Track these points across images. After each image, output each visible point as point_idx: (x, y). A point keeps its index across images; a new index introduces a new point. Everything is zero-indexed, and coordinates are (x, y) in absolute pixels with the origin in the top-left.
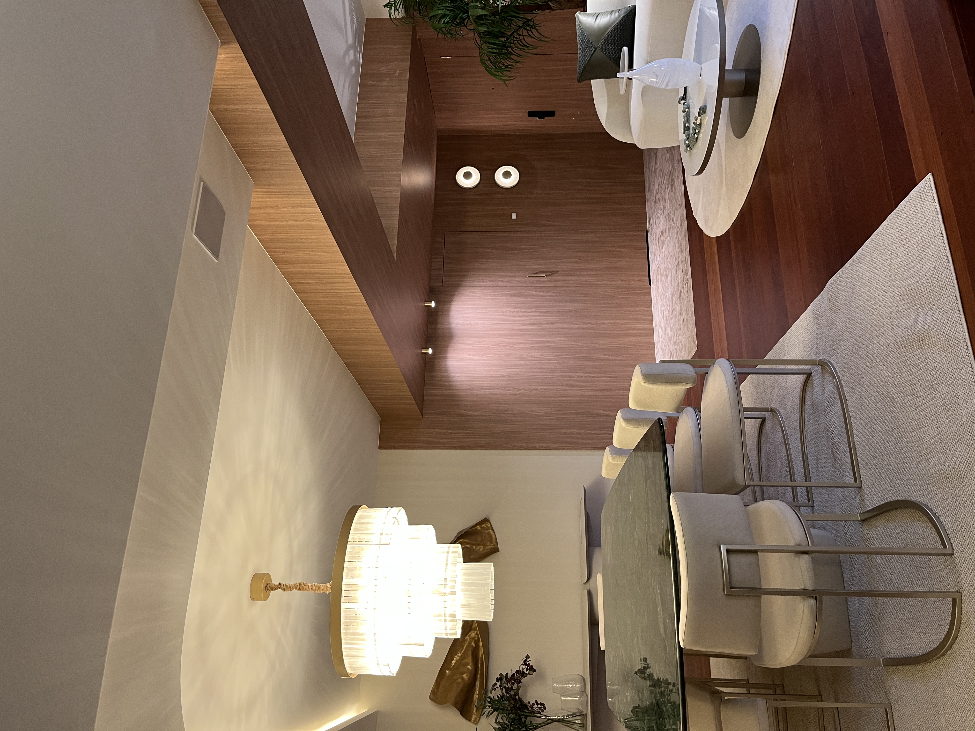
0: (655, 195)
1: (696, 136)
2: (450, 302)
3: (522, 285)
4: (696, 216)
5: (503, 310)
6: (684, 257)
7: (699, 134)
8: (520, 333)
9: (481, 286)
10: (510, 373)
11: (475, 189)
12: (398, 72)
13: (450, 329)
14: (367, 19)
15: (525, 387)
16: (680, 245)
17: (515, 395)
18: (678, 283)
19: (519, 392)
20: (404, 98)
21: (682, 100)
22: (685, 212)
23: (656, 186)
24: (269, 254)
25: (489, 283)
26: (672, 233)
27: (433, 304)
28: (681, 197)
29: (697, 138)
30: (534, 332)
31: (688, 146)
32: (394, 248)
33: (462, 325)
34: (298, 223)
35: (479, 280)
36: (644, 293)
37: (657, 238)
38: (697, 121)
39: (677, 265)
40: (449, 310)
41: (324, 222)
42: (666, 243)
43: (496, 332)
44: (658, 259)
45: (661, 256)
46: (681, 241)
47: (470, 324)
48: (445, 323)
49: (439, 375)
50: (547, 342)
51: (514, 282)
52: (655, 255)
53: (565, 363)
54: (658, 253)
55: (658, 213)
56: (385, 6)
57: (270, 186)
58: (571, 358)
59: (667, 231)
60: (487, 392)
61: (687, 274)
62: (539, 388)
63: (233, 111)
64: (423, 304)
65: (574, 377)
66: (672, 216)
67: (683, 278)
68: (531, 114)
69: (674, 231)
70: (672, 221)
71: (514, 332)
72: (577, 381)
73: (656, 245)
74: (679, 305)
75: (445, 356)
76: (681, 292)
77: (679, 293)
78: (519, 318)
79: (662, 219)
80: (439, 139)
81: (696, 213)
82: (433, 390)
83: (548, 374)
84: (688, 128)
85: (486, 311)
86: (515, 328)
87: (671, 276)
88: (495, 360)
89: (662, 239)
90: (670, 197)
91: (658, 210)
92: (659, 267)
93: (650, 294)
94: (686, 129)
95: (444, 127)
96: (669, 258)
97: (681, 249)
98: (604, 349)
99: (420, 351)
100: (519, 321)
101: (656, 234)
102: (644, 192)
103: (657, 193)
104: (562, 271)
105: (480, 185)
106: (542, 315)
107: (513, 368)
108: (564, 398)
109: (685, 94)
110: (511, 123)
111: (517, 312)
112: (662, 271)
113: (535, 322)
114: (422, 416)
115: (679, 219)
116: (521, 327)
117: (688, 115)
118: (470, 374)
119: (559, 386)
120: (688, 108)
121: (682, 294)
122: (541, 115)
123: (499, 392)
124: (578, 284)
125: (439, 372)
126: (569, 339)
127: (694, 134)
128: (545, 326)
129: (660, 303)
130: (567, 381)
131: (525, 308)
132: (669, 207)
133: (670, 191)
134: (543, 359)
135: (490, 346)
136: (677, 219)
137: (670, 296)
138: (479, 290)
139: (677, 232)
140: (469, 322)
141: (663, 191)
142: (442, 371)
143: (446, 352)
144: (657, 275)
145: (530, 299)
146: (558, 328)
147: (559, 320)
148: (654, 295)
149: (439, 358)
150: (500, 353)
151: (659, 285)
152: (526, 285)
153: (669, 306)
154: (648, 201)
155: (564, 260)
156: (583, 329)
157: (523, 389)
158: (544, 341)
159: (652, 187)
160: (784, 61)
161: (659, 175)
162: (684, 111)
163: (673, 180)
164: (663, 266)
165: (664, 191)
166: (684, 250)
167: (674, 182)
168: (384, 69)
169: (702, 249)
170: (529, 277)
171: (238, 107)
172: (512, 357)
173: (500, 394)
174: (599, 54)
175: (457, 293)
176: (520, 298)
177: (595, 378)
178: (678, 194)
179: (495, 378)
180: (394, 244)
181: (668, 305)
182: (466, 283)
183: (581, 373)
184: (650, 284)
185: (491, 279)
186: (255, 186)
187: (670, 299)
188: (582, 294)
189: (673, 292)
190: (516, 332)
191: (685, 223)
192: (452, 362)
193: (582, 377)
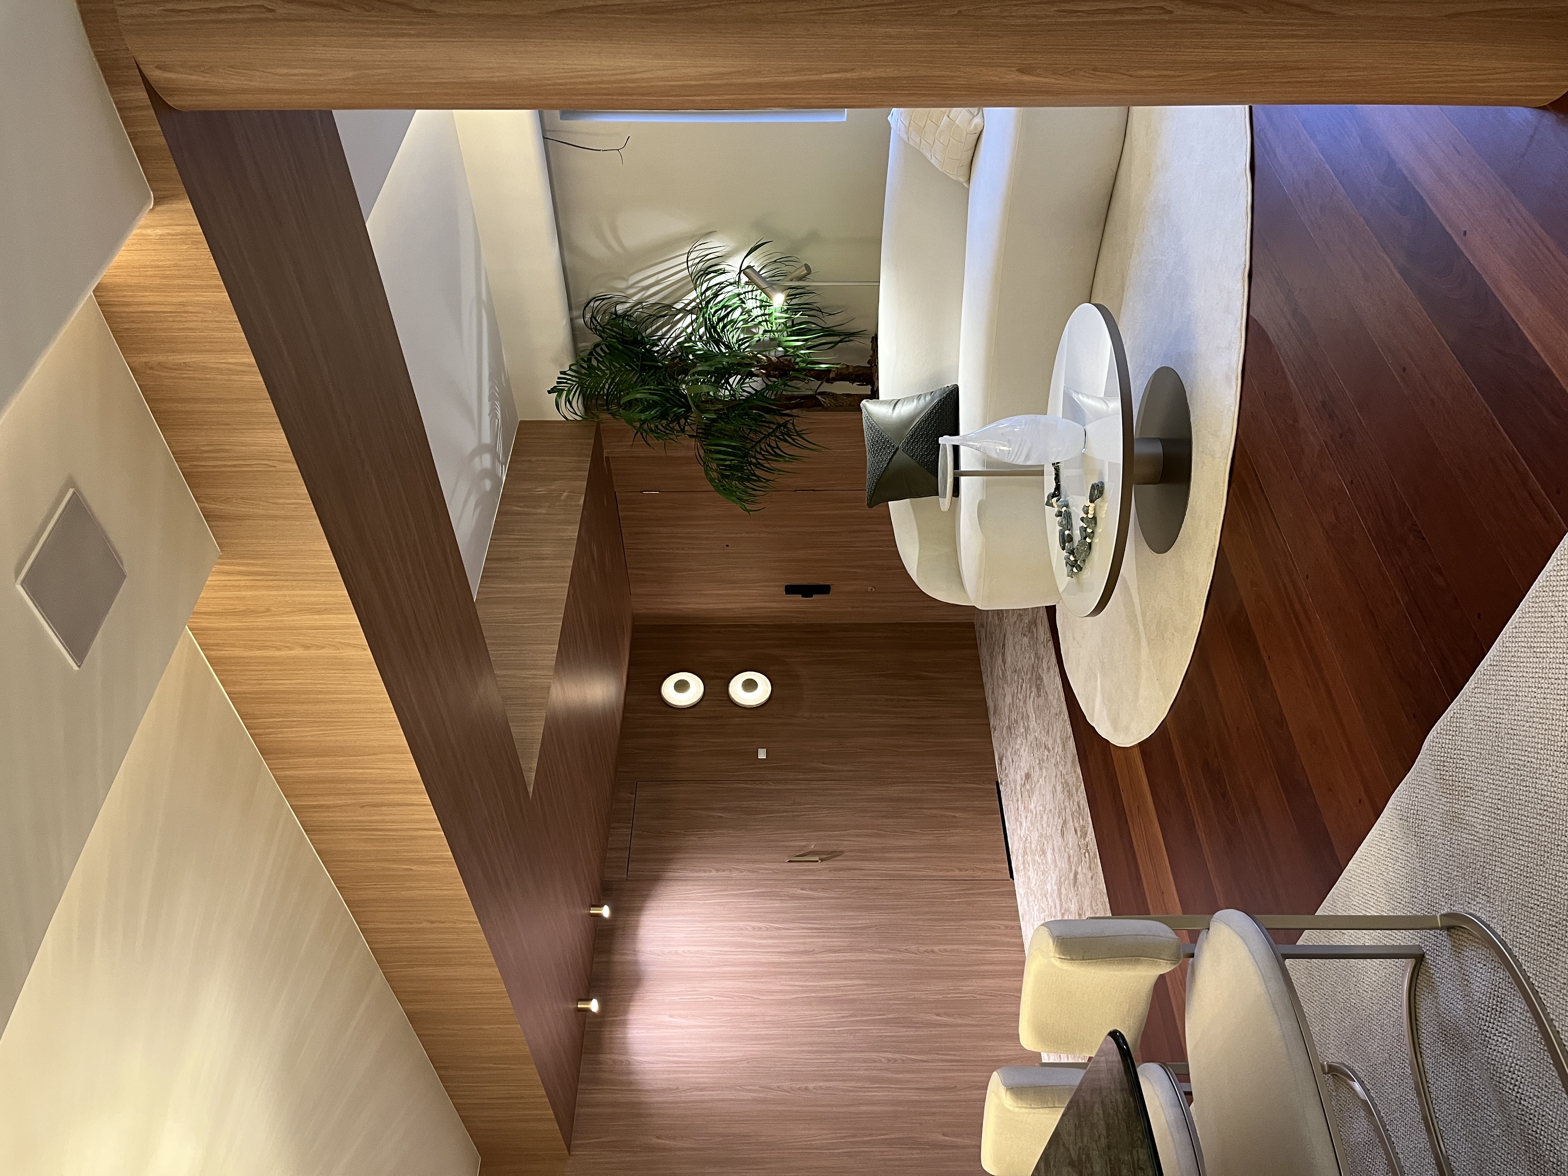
0: (1007, 716)
1: (1088, 540)
2: (639, 910)
3: (775, 877)
4: (1092, 721)
5: (742, 924)
6: (1076, 803)
7: (1093, 536)
8: (772, 970)
9: (699, 879)
10: (754, 1053)
11: (692, 710)
12: (565, 494)
13: (636, 963)
14: (521, 422)
15: (782, 1084)
16: (1066, 784)
17: (764, 1101)
18: (1069, 857)
19: (770, 1095)
20: (572, 532)
21: (1053, 497)
22: (1068, 722)
23: (1008, 699)
24: (251, 731)
25: (714, 873)
26: (1047, 769)
27: (606, 912)
28: (1059, 699)
29: (1090, 544)
30: (799, 967)
31: (1073, 565)
32: (531, 777)
33: (660, 955)
34: (313, 652)
35: (697, 868)
36: (1002, 894)
37: (1018, 788)
38: (1087, 513)
39: (1064, 823)
40: (636, 927)
41: (365, 650)
42: (1037, 792)
43: (727, 969)
44: (1024, 825)
45: (1029, 819)
46: (1066, 777)
47: (676, 953)
48: (629, 952)
49: (610, 1059)
50: (826, 989)
51: (761, 871)
52: (1017, 820)
53: (862, 1031)
54: (1023, 815)
55: (1016, 744)
56: (549, 392)
57: (254, 559)
58: (874, 1022)
59: (1037, 768)
60: (706, 1095)
61: (1086, 834)
62: (811, 1086)
63: (178, 367)
64: (587, 912)
65: (881, 1062)
66: (1044, 739)
67: (1079, 845)
68: (791, 590)
69: (1051, 763)
70: (1045, 746)
71: (761, 969)
72: (886, 1070)
73: (1018, 801)
74: (1075, 900)
75: (622, 1018)
76: (1076, 873)
77: (1072, 876)
78: (770, 941)
79: (1024, 752)
80: (635, 630)
81: (1092, 715)
82: (597, 1093)
83: (829, 1056)
84: (1070, 539)
85: (707, 927)
86: (763, 961)
87: (1053, 849)
88: (723, 1026)
89: (1028, 787)
90: (1037, 709)
91: (1017, 738)
92: (1026, 839)
93: (1013, 894)
94: (1066, 540)
95: (644, 611)
96: (1045, 817)
97: (1069, 792)
98: (936, 1001)
99: (572, 1006)
100: (770, 946)
101: (1015, 781)
102: (987, 717)
103: (1010, 711)
104: (851, 851)
105: (703, 703)
106: (815, 934)
107: (758, 1042)
108: (864, 1108)
109: (1058, 488)
110: (759, 604)
111: (767, 929)
112: (1033, 846)
113: (802, 949)
114: (569, 1151)
115: (1058, 740)
116: (775, 958)
117: (1066, 517)
118: (673, 1056)
119: (852, 1080)
120: (1067, 506)
121: (1080, 877)
122: (807, 591)
123: (728, 1095)
124: (879, 875)
125: (609, 1053)
126: (869, 982)
127: (1085, 539)
128: (820, 957)
129: (1036, 908)
130: (866, 1070)
131: (783, 922)
132: (1036, 725)
133: (1036, 698)
134: (817, 1025)
135: (715, 998)
136: (1055, 740)
137: (1055, 887)
138: (695, 887)
139: (1056, 765)
140: (673, 949)
141: (1021, 704)
142: (616, 1052)
143: (626, 1012)
144: (1023, 857)
145: (790, 904)
146: (845, 961)
147: (846, 944)
148: (1021, 895)
149: (613, 1023)
150: (733, 1011)
151: (1031, 874)
152: (783, 877)
153: (1055, 907)
154: (995, 730)
155: (852, 832)
156: (894, 961)
157: (779, 1089)
158: (820, 986)
159: (1001, 704)
160: (1236, 391)
161: (1012, 679)
162: (1059, 514)
163: (1040, 678)
164: (1035, 836)
165: (1025, 702)
166: (1074, 791)
167: (1042, 679)
168: (541, 490)
169: (1112, 777)
170: (789, 861)
171: (187, 358)
172: (758, 1019)
173: (732, 1100)
174: (902, 457)
175: (653, 893)
176: (772, 902)
177: (921, 1064)
178: (1051, 697)
179: (723, 1065)
180: (530, 768)
181: (1053, 907)
182: (672, 874)
183: (895, 1052)
184: (1012, 877)
185: (719, 866)
186: (220, 558)
187: (1056, 892)
188: (889, 894)
189: (1061, 877)
190: (766, 969)
191: (1072, 743)
192: (636, 1031)
193: (896, 1060)
